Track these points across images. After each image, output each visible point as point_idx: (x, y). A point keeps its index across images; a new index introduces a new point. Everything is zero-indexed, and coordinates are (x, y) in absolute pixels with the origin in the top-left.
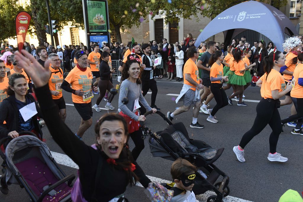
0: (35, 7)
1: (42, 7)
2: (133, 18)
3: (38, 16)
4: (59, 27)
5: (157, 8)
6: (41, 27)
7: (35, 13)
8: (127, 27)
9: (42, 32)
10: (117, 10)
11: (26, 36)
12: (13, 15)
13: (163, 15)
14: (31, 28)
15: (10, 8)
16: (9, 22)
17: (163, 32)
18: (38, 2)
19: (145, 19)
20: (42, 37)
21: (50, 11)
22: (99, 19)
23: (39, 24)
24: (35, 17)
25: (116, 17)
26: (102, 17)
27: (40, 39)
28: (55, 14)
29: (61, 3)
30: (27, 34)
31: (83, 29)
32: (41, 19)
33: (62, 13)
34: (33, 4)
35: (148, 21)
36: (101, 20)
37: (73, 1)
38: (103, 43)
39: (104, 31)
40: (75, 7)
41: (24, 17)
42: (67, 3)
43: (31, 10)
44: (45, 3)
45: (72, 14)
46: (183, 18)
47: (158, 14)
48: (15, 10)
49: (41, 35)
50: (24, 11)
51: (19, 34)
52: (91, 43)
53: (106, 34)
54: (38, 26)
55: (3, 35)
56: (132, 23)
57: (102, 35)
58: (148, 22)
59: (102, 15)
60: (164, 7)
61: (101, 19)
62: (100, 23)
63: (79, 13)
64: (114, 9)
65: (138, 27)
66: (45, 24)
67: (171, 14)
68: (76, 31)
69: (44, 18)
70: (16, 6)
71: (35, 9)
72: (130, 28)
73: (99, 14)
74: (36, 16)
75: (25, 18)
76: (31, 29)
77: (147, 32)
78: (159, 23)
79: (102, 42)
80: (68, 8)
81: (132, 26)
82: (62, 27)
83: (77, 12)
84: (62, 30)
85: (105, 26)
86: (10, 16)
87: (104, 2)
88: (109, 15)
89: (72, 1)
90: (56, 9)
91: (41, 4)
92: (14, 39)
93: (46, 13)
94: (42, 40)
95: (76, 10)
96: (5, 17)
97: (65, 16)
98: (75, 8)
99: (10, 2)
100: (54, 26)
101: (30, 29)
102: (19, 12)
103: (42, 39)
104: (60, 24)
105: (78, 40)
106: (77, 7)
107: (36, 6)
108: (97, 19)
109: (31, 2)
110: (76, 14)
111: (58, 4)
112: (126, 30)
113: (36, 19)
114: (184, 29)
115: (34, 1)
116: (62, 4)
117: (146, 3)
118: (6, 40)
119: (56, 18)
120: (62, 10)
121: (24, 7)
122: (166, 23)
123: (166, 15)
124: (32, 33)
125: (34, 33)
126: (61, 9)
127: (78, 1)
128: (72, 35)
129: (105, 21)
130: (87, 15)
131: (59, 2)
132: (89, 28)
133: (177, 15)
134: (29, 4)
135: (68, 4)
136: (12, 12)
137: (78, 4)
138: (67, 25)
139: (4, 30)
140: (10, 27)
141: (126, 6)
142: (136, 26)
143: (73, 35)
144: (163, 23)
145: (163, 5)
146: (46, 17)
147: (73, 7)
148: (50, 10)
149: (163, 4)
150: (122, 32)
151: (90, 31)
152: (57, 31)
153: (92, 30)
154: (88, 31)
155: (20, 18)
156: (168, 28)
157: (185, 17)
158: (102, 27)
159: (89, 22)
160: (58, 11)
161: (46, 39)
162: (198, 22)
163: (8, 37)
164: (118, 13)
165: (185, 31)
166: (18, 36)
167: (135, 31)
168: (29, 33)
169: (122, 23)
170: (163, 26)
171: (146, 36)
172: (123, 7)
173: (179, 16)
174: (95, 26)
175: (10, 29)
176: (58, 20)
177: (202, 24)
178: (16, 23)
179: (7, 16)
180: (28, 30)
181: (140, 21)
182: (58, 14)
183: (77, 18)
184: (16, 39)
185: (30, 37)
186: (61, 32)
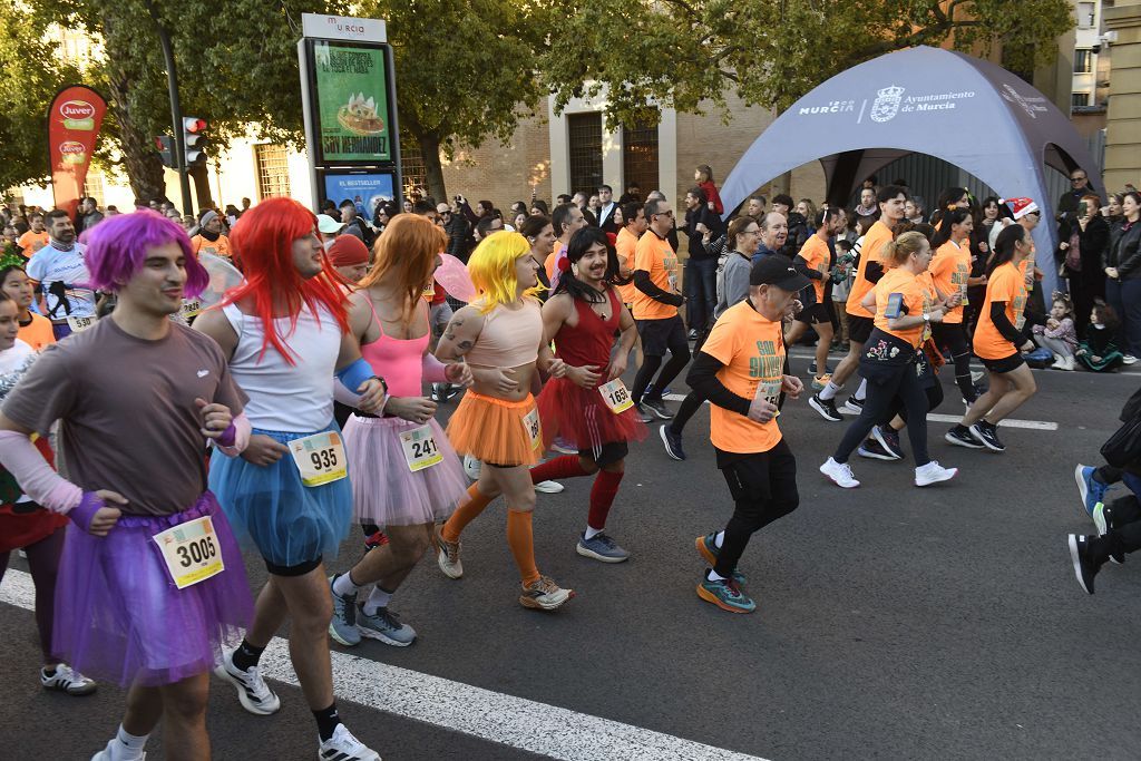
0: (121, 70)
1: (150, 69)
2: (487, 109)
3: (134, 103)
4: (209, 144)
5: (575, 73)
6: (143, 143)
7: (123, 89)
8: (465, 142)
9: (146, 161)
10: (426, 79)
11: (89, 176)
12: (43, 97)
13: (596, 99)
14: (108, 148)
15: (31, 74)
16: (23, 126)
17: (601, 162)
18: (134, 50)
19: (533, 115)
20: (147, 180)
21: (177, 84)
22: (359, 112)
23: (137, 132)
24: (123, 107)
25: (424, 107)
26: (373, 106)
27: (142, 188)
28: (196, 95)
29: (216, 53)
30: (91, 167)
31: (299, 152)
32: (143, 114)
33: (223, 92)
34: (117, 58)
35: (546, 122)
36: (368, 117)
37: (265, 45)
38: (374, 200)
39: (377, 156)
40: (272, 67)
41: (82, 107)
42: (240, 52)
43: (106, 78)
44: (160, 56)
45: (258, 95)
47: (581, 97)
48: (46, 78)
49: (143, 173)
50: (82, 86)
51: (62, 170)
53: (383, 168)
54: (132, 139)
55: (4, 172)
56: (485, 129)
57: (370, 172)
58: (544, 123)
59: (371, 100)
60: (601, 70)
61: (366, 113)
62: (364, 127)
63: (285, 92)
64: (418, 76)
65: (506, 141)
66: (159, 131)
67: (628, 94)
68: (276, 157)
69: (154, 108)
70: (52, 66)
71: (124, 75)
72: (477, 145)
73: (361, 94)
74: (125, 101)
75: (83, 111)
76: (109, 151)
77: (542, 162)
78: (584, 129)
79: (371, 196)
80: (242, 71)
81: (482, 138)
83: (276, 88)
84: (221, 153)
85: (384, 138)
86: (29, 102)
87: (380, 52)
88: (398, 96)
89: (259, 47)
90: (201, 76)
91: (145, 59)
92: (44, 188)
93: (163, 93)
94: (149, 190)
95: (273, 82)
96: (12, 105)
97: (237, 97)
98: (271, 74)
99: (31, 50)
100: (191, 140)
101: (103, 150)
102: (61, 89)
103: (146, 186)
104: (218, 133)
106: (276, 70)
107: (125, 66)
108: (355, 112)
109: (110, 49)
110: (273, 97)
111: (208, 59)
112: (461, 156)
113: (126, 112)
114: (677, 149)
115: (119, 49)
116: (220, 57)
117: (538, 53)
118: (14, 190)
119: (200, 110)
120: (221, 79)
121: (83, 68)
122: (608, 127)
123: (610, 99)
124: (111, 163)
125: (117, 164)
126: (220, 76)
127: (282, 48)
128: (261, 172)
129: (384, 120)
130: (317, 101)
131: (210, 52)
132: (324, 146)
133: (653, 98)
134: (101, 56)
135: (244, 57)
136: (37, 86)
137: (282, 57)
138: (244, 134)
139: (7, 154)
140: (28, 144)
141: (461, 64)
142: (499, 141)
143: (265, 172)
144: (601, 127)
145: (597, 63)
146: (163, 105)
147: (263, 69)
148: (179, 78)
149: (596, 58)
150: (449, 161)
151: (328, 157)
152: (202, 158)
153: (333, 152)
154: (318, 158)
155: (65, 110)
156: (618, 147)
157: (680, 106)
158: (374, 144)
159: (323, 125)
160: (208, 82)
161: (162, 186)
162: (727, 124)
163: (20, 179)
164: (432, 91)
165: (678, 155)
166: (58, 176)
167: (497, 156)
168: (98, 166)
169: (446, 128)
170: (600, 138)
171: (536, 178)
172: (451, 68)
173: (656, 103)
174: (346, 139)
175: (26, 149)
176: (209, 116)
177: (743, 132)
178: (52, 129)
179: (17, 102)
180: (95, 155)
181: (512, 121)
182: (208, 93)
183: (278, 109)
184: (49, 186)
185: (105, 181)
186: (220, 161)
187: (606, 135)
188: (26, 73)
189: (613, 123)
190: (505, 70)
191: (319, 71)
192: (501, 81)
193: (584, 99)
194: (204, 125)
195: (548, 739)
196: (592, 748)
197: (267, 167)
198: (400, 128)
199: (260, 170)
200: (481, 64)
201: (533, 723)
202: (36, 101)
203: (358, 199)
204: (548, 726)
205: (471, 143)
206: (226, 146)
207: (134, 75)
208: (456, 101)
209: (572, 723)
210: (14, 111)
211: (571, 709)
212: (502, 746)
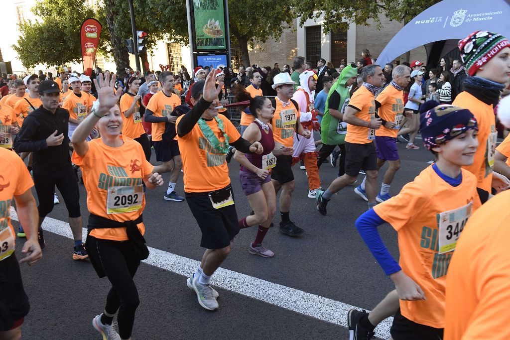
0: (111, 11)
1: (123, 10)
2: (269, 25)
3: (116, 25)
4: (148, 43)
5: (309, 7)
6: (120, 43)
7: (112, 19)
8: (259, 40)
9: (121, 51)
10: (242, 12)
11: (97, 58)
12: (78, 23)
13: (319, 19)
14: (106, 45)
16: (70, 36)
17: (320, 49)
18: (117, 2)
19: (290, 27)
20: (122, 59)
21: (134, 16)
22: (212, 27)
23: (117, 38)
24: (112, 27)
25: (241, 25)
26: (218, 24)
27: (120, 63)
28: (142, 21)
29: (151, 2)
30: (98, 54)
31: (186, 45)
32: (120, 30)
33: (154, 19)
34: (109, 6)
36: (216, 29)
39: (220, 47)
40: (175, 8)
42: (161, 2)
43: (105, 15)
44: (127, 4)
45: (169, 20)
46: (355, 24)
47: (312, 18)
48: (80, 15)
49: (120, 56)
50: (93, 19)
51: (86, 55)
53: (223, 52)
54: (115, 42)
55: (63, 56)
56: (268, 34)
57: (217, 54)
58: (295, 31)
59: (217, 22)
60: (322, 5)
61: (215, 28)
62: (214, 34)
63: (181, 19)
64: (239, 10)
65: (278, 39)
66: (127, 37)
67: (333, 16)
68: (176, 48)
69: (125, 27)
70: (82, 10)
71: (112, 13)
72: (264, 42)
73: (213, 20)
74: (112, 24)
75: (93, 30)
76: (106, 47)
77: (293, 49)
78: (313, 33)
79: (217, 65)
80: (162, 10)
81: (267, 38)
82: (153, 42)
83: (177, 17)
84: (153, 47)
85: (223, 39)
86: (73, 26)
88: (229, 20)
90: (144, 12)
91: (121, 6)
93: (128, 20)
94: (122, 64)
95: (175, 14)
96: (66, 27)
97: (160, 22)
98: (174, 11)
99: (74, 3)
100: (140, 41)
101: (104, 46)
102: (86, 20)
103: (121, 62)
104: (151, 38)
105: (179, 63)
106: (177, 9)
107: (112, 9)
108: (210, 27)
109: (106, 2)
110: (175, 21)
111: (148, 4)
112: (257, 47)
113: (113, 30)
114: (356, 42)
115: (110, 1)
116: (153, 4)
118: (67, 64)
119: (144, 28)
120: (153, 14)
121: (95, 10)
122: (324, 32)
123: (325, 19)
124: (107, 52)
125: (109, 52)
126: (152, 13)
128: (170, 55)
129: (223, 31)
131: (148, 2)
132: (197, 43)
133: (345, 18)
134: (102, 5)
135: (163, 4)
136: (76, 19)
137: (178, 3)
138: (162, 38)
139: (65, 48)
141: (258, 4)
142: (275, 39)
144: (320, 32)
145: (320, 2)
146: (128, 26)
147: (171, 9)
148: (135, 14)
150: (252, 49)
151: (199, 47)
152: (145, 49)
153: (201, 45)
154: (194, 48)
155: (86, 29)
156: (329, 41)
157: (358, 21)
158: (218, 41)
159: (197, 34)
160: (147, 15)
161: (128, 62)
162: (379, 30)
163: (70, 59)
164: (244, 17)
165: (358, 45)
166: (85, 58)
167: (274, 47)
168: (101, 53)
169: (251, 34)
170: (320, 37)
171: (291, 56)
172: (253, 6)
173: (347, 21)
174: (207, 39)
175: (72, 46)
176: (148, 30)
177: (387, 34)
178: (82, 38)
179: (68, 26)
180: (100, 49)
181: (280, 30)
182: (147, 20)
183: (177, 27)
184: (81, 62)
185: (104, 60)
186: (152, 50)
187: (323, 35)
188: (71, 13)
189: (326, 31)
190: (278, 6)
191: (195, 10)
192: (276, 12)
193: (313, 19)
194: (146, 34)
197: (172, 53)
198: (230, 34)
199: (169, 55)
200: (267, 4)
202: (76, 25)
203: (211, 66)
205: (262, 40)
206: (155, 44)
207: (116, 13)
208: (255, 21)
210: (67, 30)
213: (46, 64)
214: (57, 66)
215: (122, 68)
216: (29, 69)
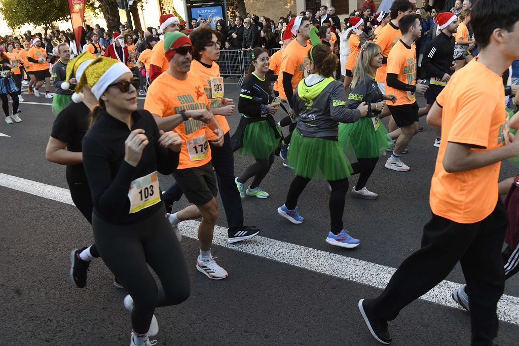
9: (111, 6)
11: (85, 15)
14: (93, 1)
20: (112, 15)
27: (109, 19)
30: (86, 11)
49: (110, 12)
51: (74, 12)
52: (193, 21)
53: (217, 3)
55: (49, 15)
57: (212, 5)
76: (94, 3)
79: (213, 17)
84: (143, 1)
92: (67, 21)
94: (113, 20)
101: (91, 2)
103: (111, 18)
118: (54, 23)
124: (95, 8)
125: (98, 8)
139: (50, 6)
143: (163, 9)
152: (135, 3)
154: (187, 0)
161: (119, 17)
163: (56, 18)
166: (73, 15)
168: (90, 10)
171: (289, 4)
175: (58, 4)
180: (88, 5)
184: (70, 20)
185: (93, 17)
186: (143, 4)
195: (305, 261)
196: (324, 265)
197: (164, 6)
199: (161, 8)
201: (298, 254)
204: (305, 256)
209: (315, 255)
211: (314, 248)
212: (285, 264)
213: (32, 24)
214: (44, 26)
215: (112, 25)
216: (15, 30)
